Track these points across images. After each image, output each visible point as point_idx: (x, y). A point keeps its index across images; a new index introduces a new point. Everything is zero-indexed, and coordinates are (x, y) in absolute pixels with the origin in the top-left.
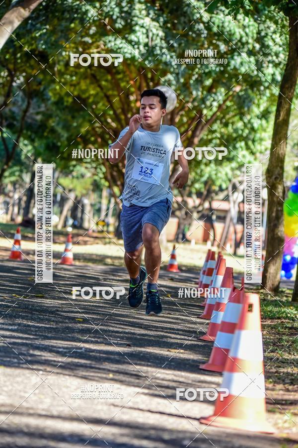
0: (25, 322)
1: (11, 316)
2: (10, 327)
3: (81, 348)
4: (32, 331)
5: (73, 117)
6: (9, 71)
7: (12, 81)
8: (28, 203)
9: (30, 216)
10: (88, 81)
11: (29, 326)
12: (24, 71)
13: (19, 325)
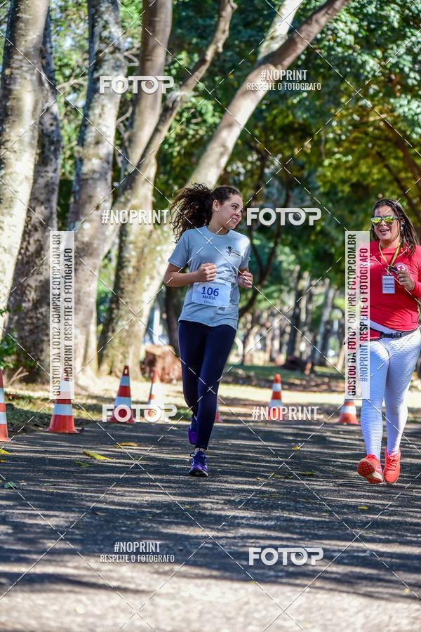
0: (286, 514)
1: (267, 507)
2: (265, 523)
3: (364, 551)
4: (296, 527)
5: (352, 212)
6: (258, 152)
7: (263, 166)
8: (293, 334)
9: (297, 354)
10: (370, 161)
11: (291, 520)
12: (280, 151)
13: (278, 519)
